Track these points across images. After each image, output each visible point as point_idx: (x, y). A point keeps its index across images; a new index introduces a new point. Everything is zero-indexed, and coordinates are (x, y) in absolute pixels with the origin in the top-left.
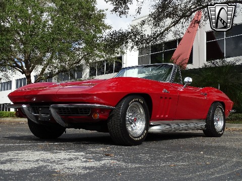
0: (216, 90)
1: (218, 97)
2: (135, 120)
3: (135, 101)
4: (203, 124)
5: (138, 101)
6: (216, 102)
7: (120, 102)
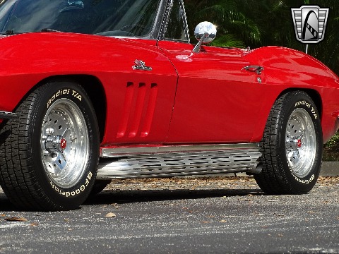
0: (300, 55)
1: (309, 78)
2: (63, 146)
3: (61, 96)
4: (252, 156)
5: (69, 96)
6: (292, 90)
7: (25, 98)
